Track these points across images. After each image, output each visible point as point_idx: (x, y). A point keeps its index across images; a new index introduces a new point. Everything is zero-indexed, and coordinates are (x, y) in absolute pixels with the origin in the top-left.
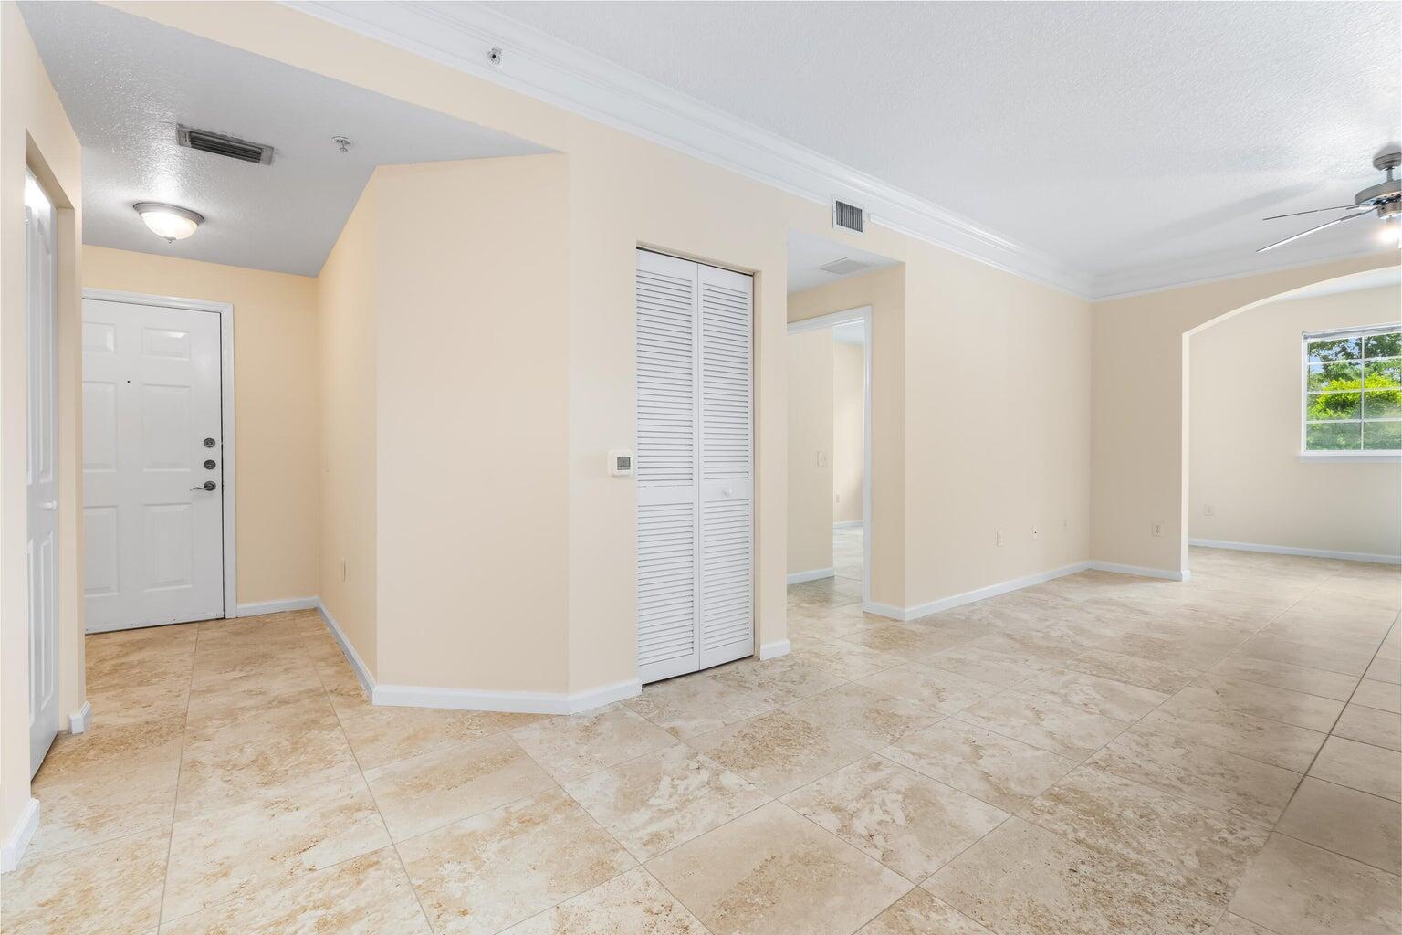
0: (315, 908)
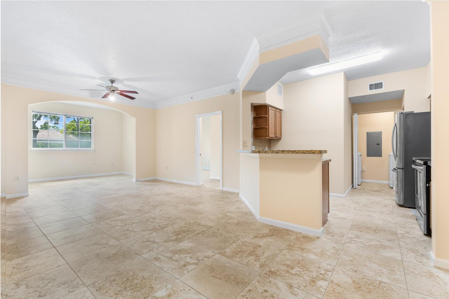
0: (290, 273)
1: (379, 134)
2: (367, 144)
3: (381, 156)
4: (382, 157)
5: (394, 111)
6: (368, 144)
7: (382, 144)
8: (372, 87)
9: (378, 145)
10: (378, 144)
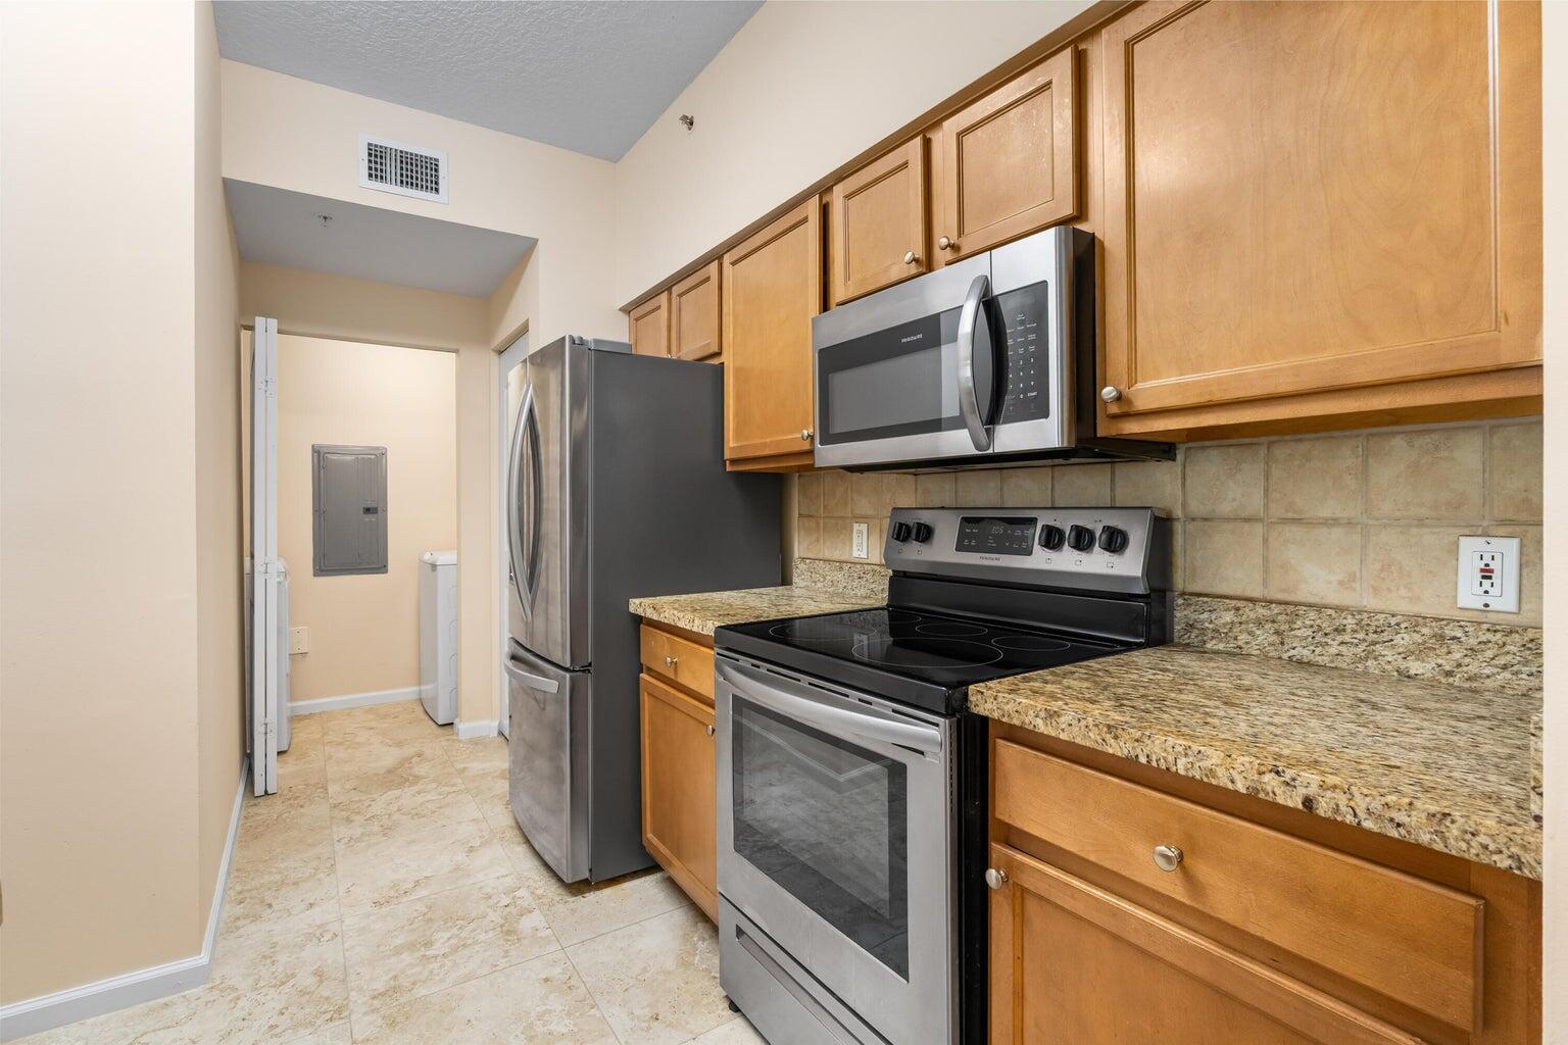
1: (372, 465)
2: (315, 511)
3: (382, 568)
4: (386, 572)
5: (456, 351)
6: (319, 513)
7: (385, 511)
8: (378, 161)
9: (368, 518)
10: (368, 510)
